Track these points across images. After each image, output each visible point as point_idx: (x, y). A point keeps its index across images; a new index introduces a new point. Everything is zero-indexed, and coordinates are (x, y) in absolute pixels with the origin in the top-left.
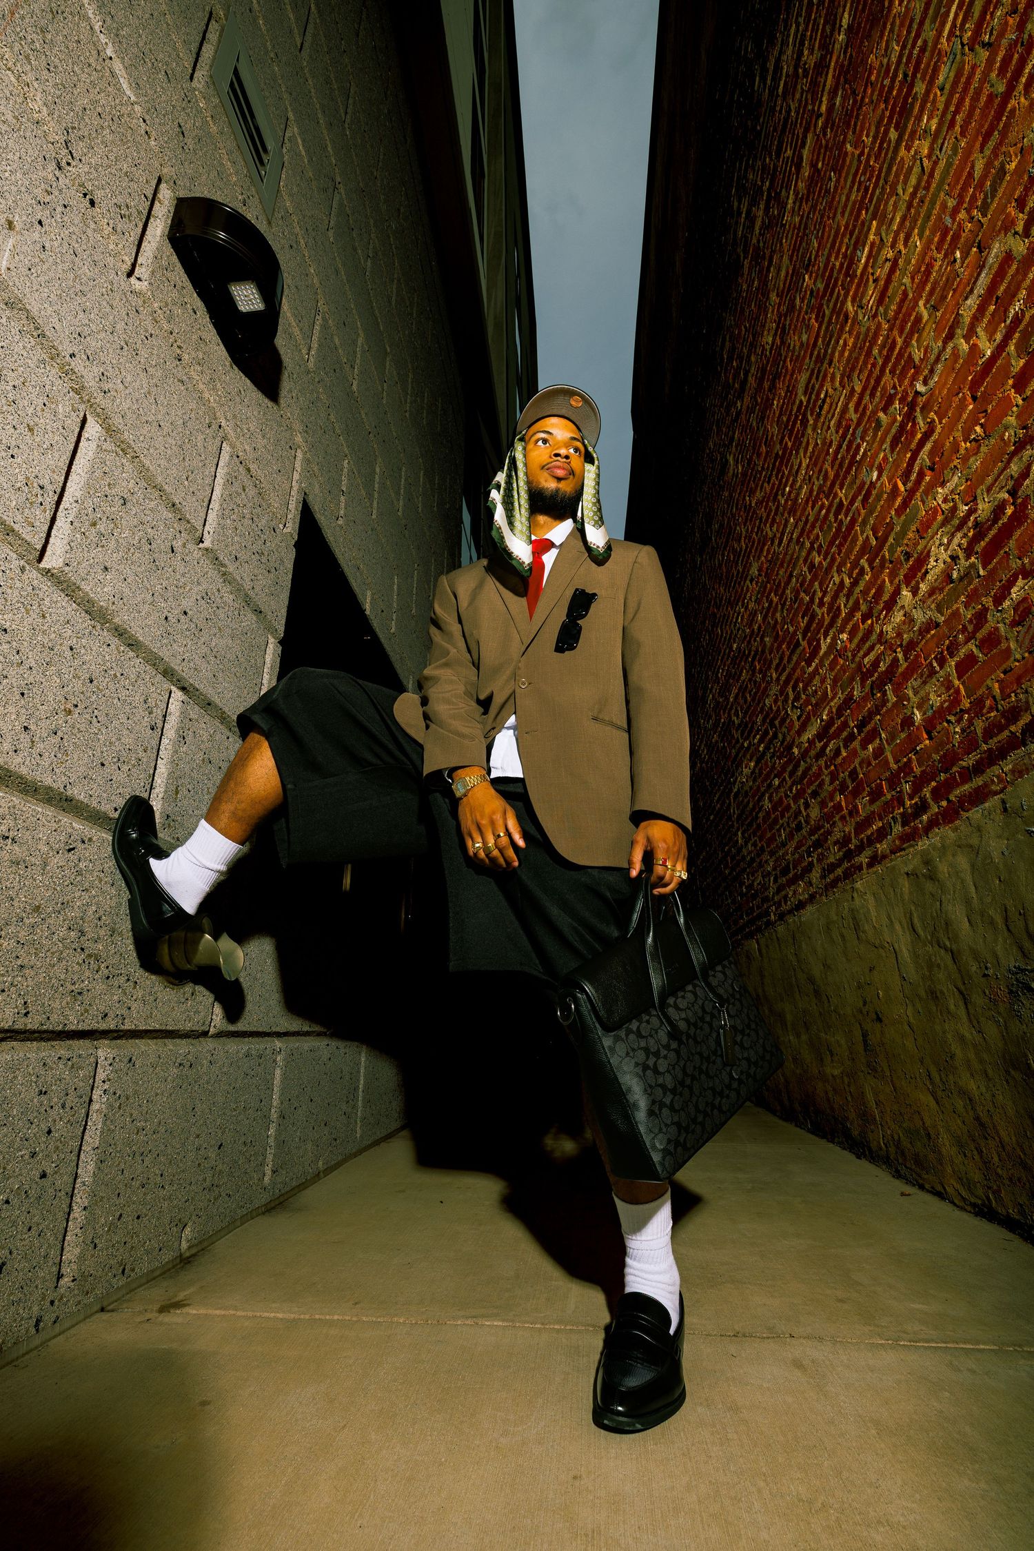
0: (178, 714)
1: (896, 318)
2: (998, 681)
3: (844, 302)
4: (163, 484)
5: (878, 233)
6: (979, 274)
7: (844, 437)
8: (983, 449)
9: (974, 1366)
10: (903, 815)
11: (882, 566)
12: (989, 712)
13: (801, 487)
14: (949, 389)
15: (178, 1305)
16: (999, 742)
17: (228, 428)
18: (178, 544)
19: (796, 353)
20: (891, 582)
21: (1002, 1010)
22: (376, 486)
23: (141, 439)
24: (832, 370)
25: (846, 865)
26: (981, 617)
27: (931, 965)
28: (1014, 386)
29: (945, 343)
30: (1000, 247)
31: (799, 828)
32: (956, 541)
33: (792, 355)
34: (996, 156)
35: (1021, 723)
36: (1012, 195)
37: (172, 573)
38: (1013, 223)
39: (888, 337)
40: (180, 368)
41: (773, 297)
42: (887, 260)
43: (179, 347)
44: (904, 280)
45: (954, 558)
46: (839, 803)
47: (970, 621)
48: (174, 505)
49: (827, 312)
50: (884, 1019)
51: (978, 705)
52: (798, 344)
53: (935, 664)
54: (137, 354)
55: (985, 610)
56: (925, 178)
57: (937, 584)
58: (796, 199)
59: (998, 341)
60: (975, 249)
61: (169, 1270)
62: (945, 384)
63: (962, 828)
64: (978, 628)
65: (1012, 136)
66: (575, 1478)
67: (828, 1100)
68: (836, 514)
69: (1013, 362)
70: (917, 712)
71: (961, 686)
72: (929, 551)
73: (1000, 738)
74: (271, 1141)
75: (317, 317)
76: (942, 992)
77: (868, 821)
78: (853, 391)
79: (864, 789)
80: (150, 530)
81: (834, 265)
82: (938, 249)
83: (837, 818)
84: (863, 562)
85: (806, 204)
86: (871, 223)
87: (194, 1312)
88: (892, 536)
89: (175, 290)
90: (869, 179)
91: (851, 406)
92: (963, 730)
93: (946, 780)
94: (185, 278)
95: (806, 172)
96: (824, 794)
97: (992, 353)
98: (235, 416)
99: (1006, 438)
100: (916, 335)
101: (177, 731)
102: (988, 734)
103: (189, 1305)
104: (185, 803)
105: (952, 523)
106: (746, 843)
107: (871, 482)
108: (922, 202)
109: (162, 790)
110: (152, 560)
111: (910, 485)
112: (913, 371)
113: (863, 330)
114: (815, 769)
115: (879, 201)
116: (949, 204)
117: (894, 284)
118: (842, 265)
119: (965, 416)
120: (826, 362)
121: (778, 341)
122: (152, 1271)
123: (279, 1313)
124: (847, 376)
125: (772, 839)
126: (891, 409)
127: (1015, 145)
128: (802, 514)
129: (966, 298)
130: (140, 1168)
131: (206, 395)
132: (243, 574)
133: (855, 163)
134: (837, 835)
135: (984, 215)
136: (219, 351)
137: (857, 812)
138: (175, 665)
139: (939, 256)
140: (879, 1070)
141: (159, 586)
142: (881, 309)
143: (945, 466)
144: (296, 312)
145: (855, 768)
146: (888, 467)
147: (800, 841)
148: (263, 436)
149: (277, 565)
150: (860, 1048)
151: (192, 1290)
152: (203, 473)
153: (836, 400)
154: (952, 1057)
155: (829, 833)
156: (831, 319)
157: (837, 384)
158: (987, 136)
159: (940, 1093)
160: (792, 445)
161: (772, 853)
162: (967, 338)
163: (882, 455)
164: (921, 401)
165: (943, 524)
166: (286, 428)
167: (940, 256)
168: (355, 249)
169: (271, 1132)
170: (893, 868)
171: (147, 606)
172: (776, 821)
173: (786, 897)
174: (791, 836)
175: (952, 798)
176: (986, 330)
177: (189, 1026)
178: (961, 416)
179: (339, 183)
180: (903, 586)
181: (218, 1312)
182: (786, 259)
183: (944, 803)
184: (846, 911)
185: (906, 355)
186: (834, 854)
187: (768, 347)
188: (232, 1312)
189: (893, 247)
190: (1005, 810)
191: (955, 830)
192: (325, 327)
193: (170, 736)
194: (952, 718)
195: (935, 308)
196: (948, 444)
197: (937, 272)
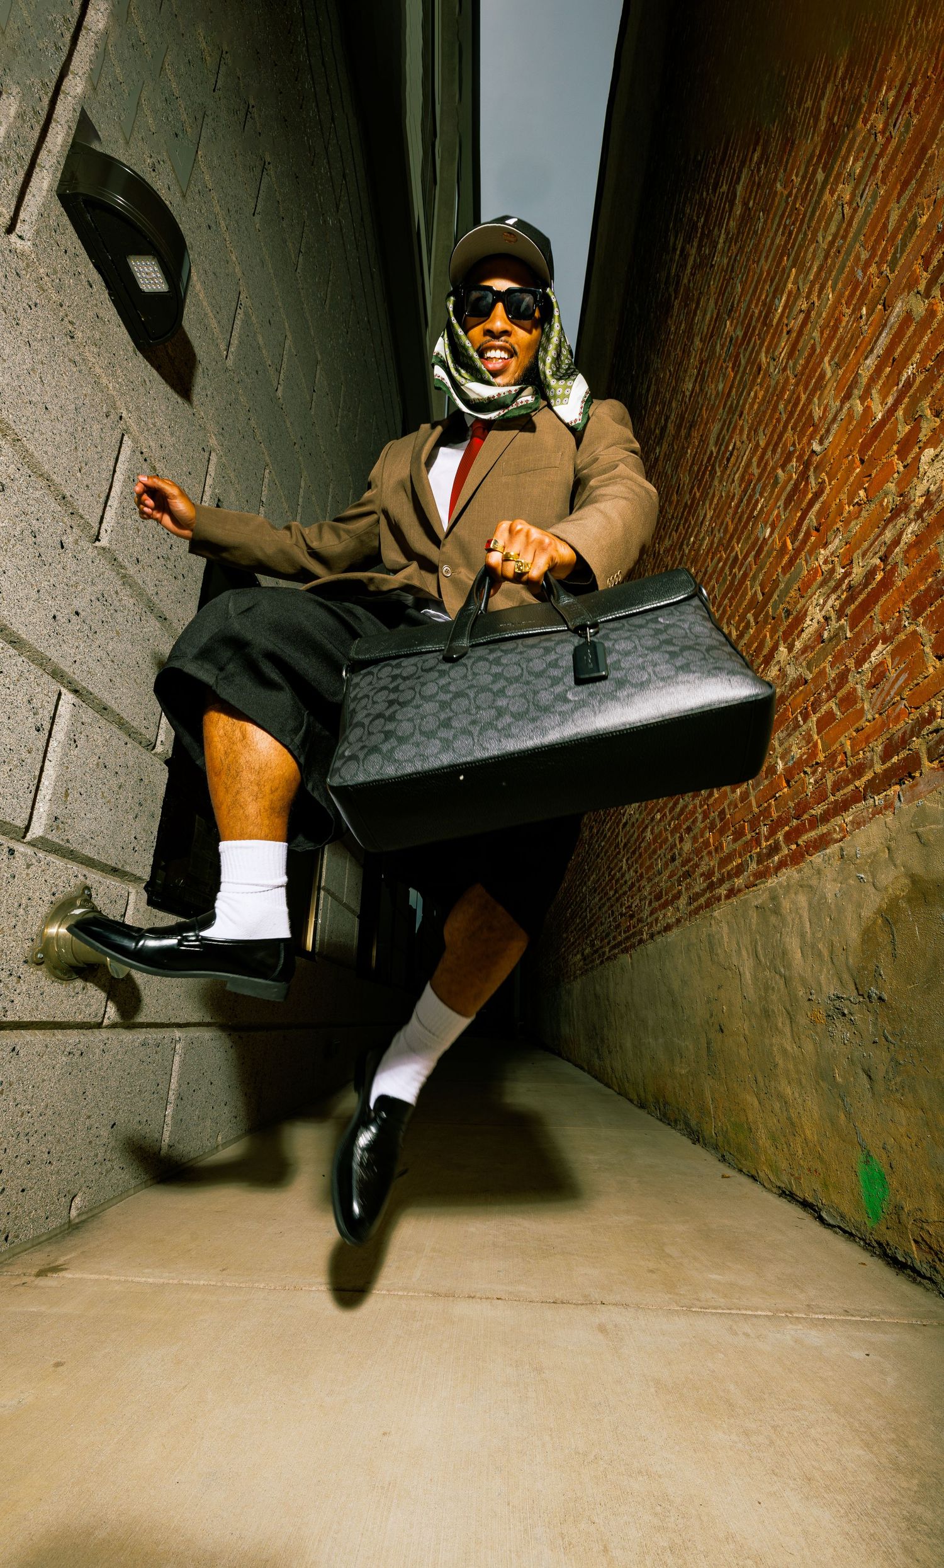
0: (68, 716)
1: (802, 374)
2: (850, 739)
3: (758, 353)
4: (51, 473)
5: (795, 282)
6: (880, 334)
7: (745, 491)
8: (864, 514)
9: (749, 1331)
10: (759, 854)
11: (765, 622)
12: (839, 767)
13: (704, 538)
14: (840, 450)
15: (56, 1269)
16: (844, 795)
17: (131, 421)
18: (68, 540)
19: (712, 402)
20: (771, 638)
21: (819, 1030)
22: (301, 500)
23: (24, 420)
24: (741, 422)
25: (708, 895)
26: (842, 678)
27: (767, 988)
28: (897, 453)
29: (843, 402)
30: (902, 307)
31: (673, 859)
32: (830, 602)
33: (708, 404)
34: (910, 207)
35: (865, 779)
36: (919, 251)
37: (62, 570)
38: (917, 282)
39: (793, 392)
40: (71, 347)
41: (697, 342)
42: (801, 311)
43: (71, 323)
44: (814, 334)
45: (827, 619)
46: (708, 839)
47: (834, 680)
48: (64, 498)
49: (743, 362)
50: (725, 1030)
51: (832, 758)
52: (714, 393)
53: (800, 719)
54: (17, 324)
55: (848, 670)
56: (844, 225)
57: (810, 642)
58: (727, 239)
59: (889, 405)
60: (880, 307)
61: (56, 1235)
62: (838, 445)
63: (805, 870)
64: (839, 688)
65: (927, 187)
66: (384, 1434)
67: (675, 1094)
68: (732, 567)
69: (900, 427)
70: (780, 762)
71: (819, 741)
72: (807, 611)
73: (845, 791)
74: (168, 1120)
75: (239, 311)
76: (773, 1011)
77: (729, 858)
78: (757, 445)
79: (729, 829)
80: (34, 522)
81: (754, 312)
82: (848, 304)
83: (705, 852)
84: (750, 616)
85: (735, 244)
86: (791, 270)
87: (70, 1276)
88: (777, 592)
89: (66, 257)
90: (794, 224)
91: (755, 460)
92: (816, 782)
93: (798, 825)
94: (78, 244)
95: (738, 211)
96: (696, 831)
97: (883, 416)
98: (138, 408)
99: (885, 504)
100: (819, 393)
101: (67, 734)
102: (837, 787)
103: (66, 1269)
104: (77, 805)
105: (829, 584)
106: (629, 869)
107: (764, 539)
108: (839, 252)
109: (50, 792)
110: (37, 555)
111: (797, 543)
112: (812, 428)
113: (773, 383)
114: (690, 807)
115: (801, 247)
116: (863, 256)
117: (805, 337)
118: (761, 312)
119: (852, 479)
120: (738, 413)
121: (697, 388)
122: (38, 1237)
123: (149, 1277)
124: (754, 429)
125: (650, 867)
126: (789, 467)
127: (929, 196)
128: (702, 565)
129: (866, 358)
130: (25, 1147)
131: (104, 381)
132: (146, 578)
133: (783, 204)
134: (703, 868)
135: (892, 271)
136: (121, 334)
137: (722, 848)
138: (65, 666)
139: (847, 310)
140: (717, 1072)
141: (46, 583)
142: (791, 363)
143: (829, 529)
144: (214, 302)
145: (724, 809)
146: (780, 525)
147: (673, 871)
148: (172, 434)
149: (185, 572)
150: (704, 1053)
151: (73, 1255)
152: (99, 466)
153: (742, 453)
154: (776, 1066)
155: (697, 866)
156: (745, 369)
157: (745, 436)
158: (906, 184)
159: (762, 1095)
160: (700, 496)
161: (650, 880)
162: (862, 399)
163: (776, 512)
164: (816, 459)
165: (821, 585)
166: (198, 427)
167: (849, 311)
168: (285, 241)
169: (169, 1112)
170: (746, 900)
171: (31, 603)
172: (655, 852)
173: (657, 920)
174: (666, 865)
175: (800, 842)
176: (880, 392)
177: (79, 1018)
178: (848, 478)
179: (269, 163)
180: (781, 642)
181: (93, 1277)
182: (712, 303)
183: (794, 847)
184: (704, 936)
185: (807, 412)
186: (700, 885)
187: (688, 394)
188: (106, 1277)
189: (808, 298)
190: (842, 856)
191: (799, 871)
192: (247, 322)
193: (59, 738)
194: (808, 770)
195: (838, 365)
196: (834, 506)
197: (844, 328)
